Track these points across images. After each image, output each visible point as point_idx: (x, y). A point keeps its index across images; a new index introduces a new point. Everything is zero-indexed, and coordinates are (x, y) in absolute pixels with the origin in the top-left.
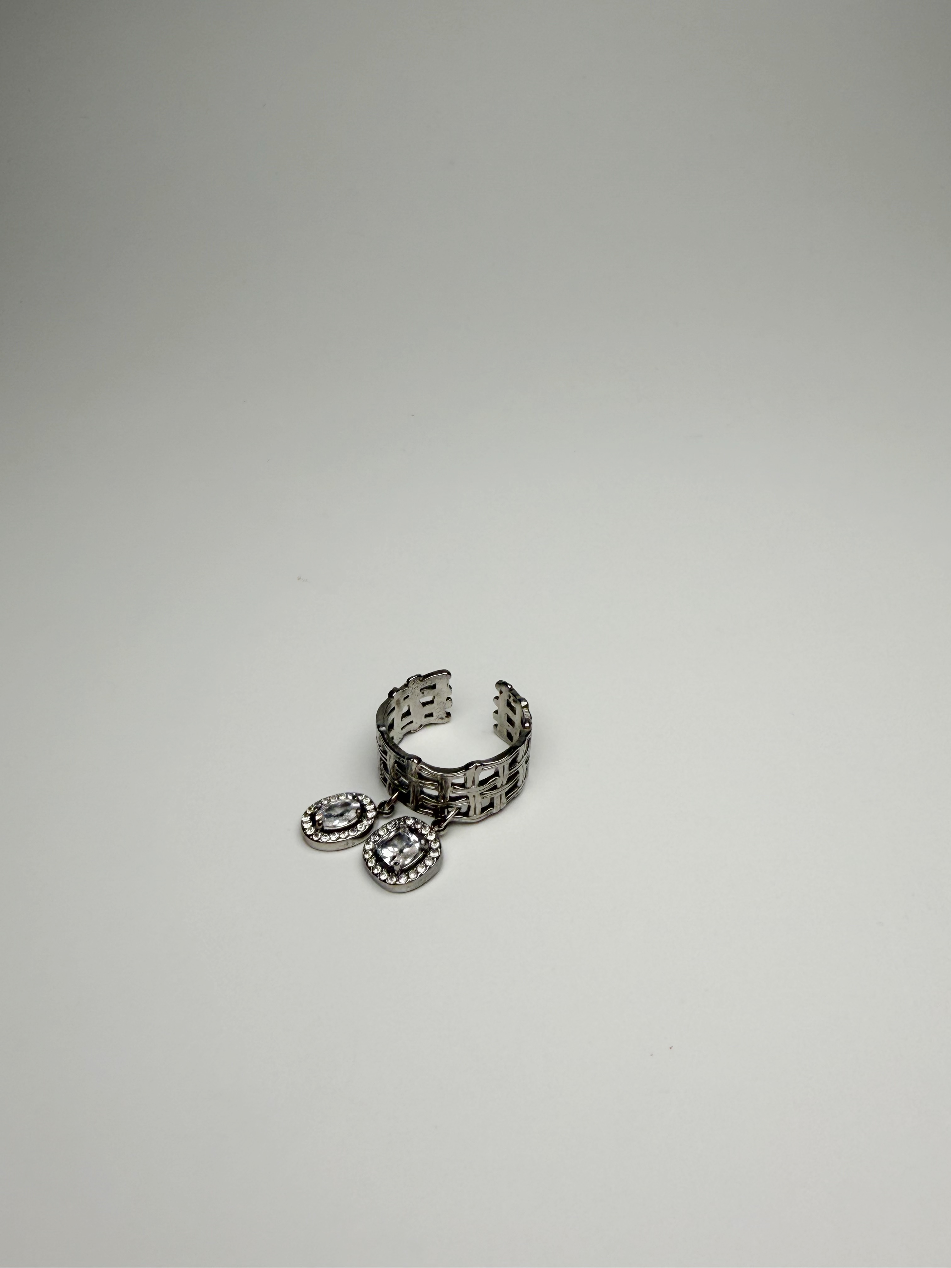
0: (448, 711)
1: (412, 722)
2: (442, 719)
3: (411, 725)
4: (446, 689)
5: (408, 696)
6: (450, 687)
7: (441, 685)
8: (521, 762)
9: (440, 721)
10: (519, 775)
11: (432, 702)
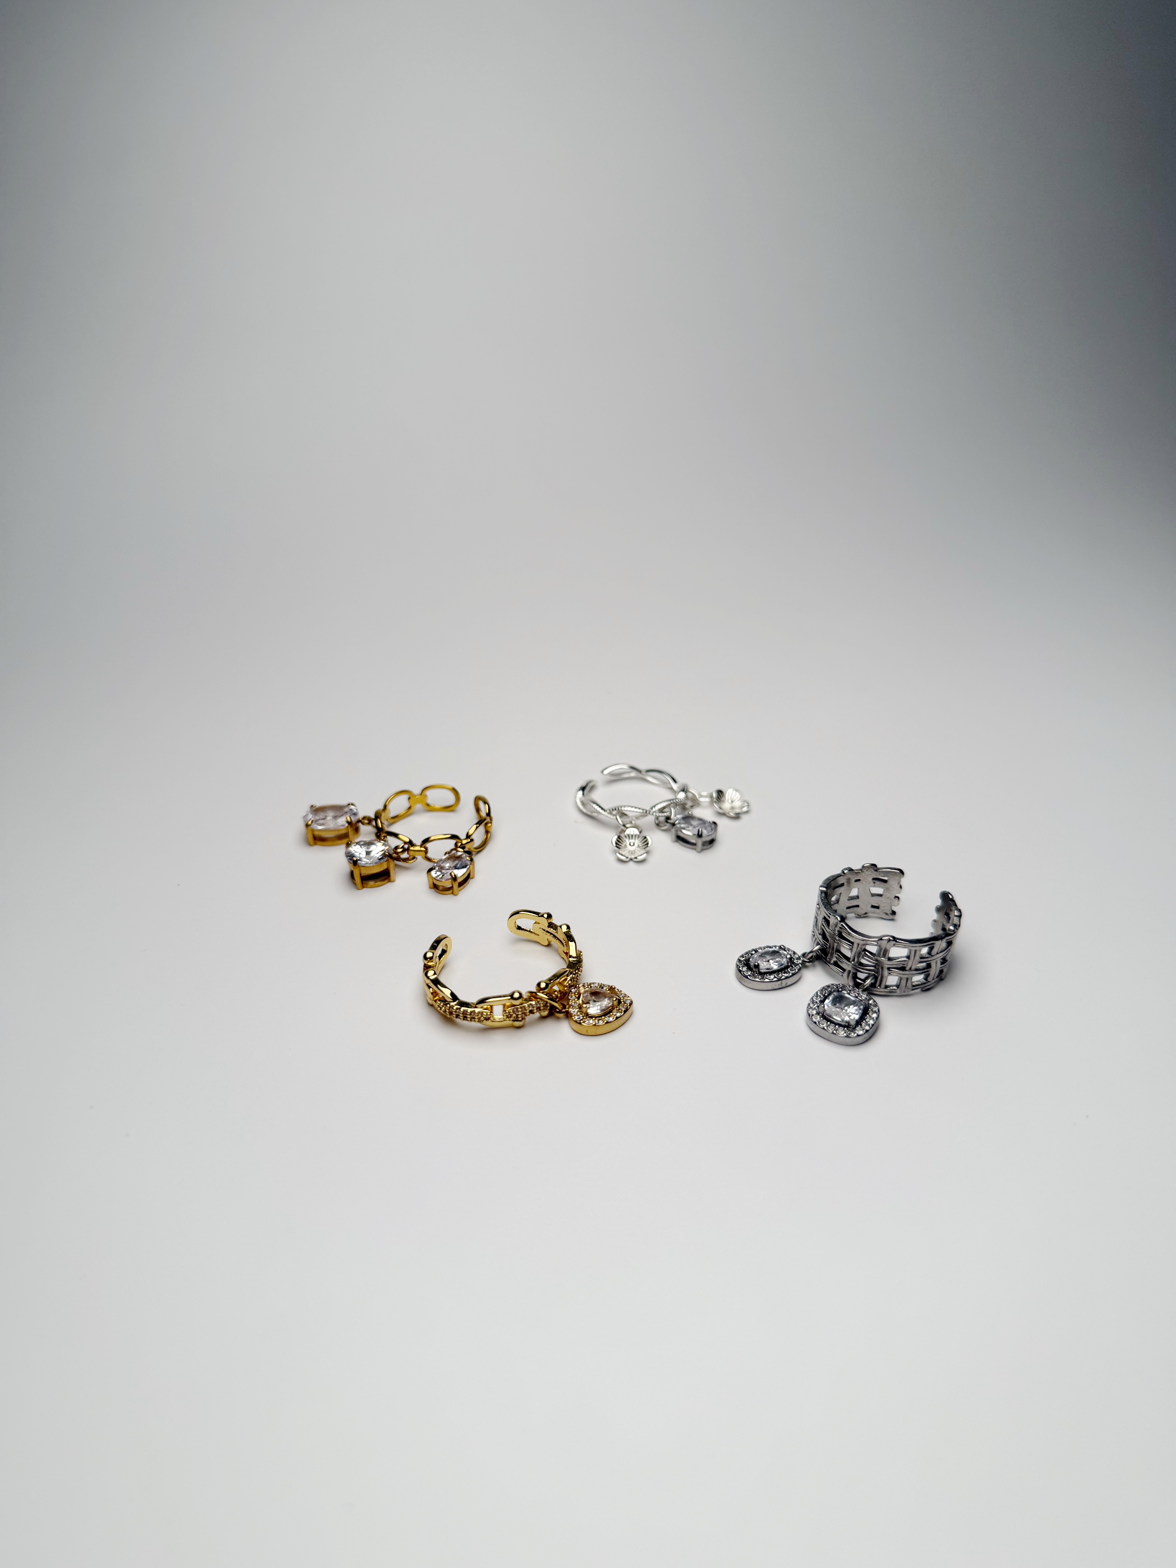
0: (894, 909)
1: (858, 906)
2: (887, 914)
3: (856, 908)
4: (897, 887)
5: (859, 880)
6: (901, 887)
7: (893, 882)
8: (935, 957)
9: (884, 916)
10: (930, 969)
11: (881, 895)
